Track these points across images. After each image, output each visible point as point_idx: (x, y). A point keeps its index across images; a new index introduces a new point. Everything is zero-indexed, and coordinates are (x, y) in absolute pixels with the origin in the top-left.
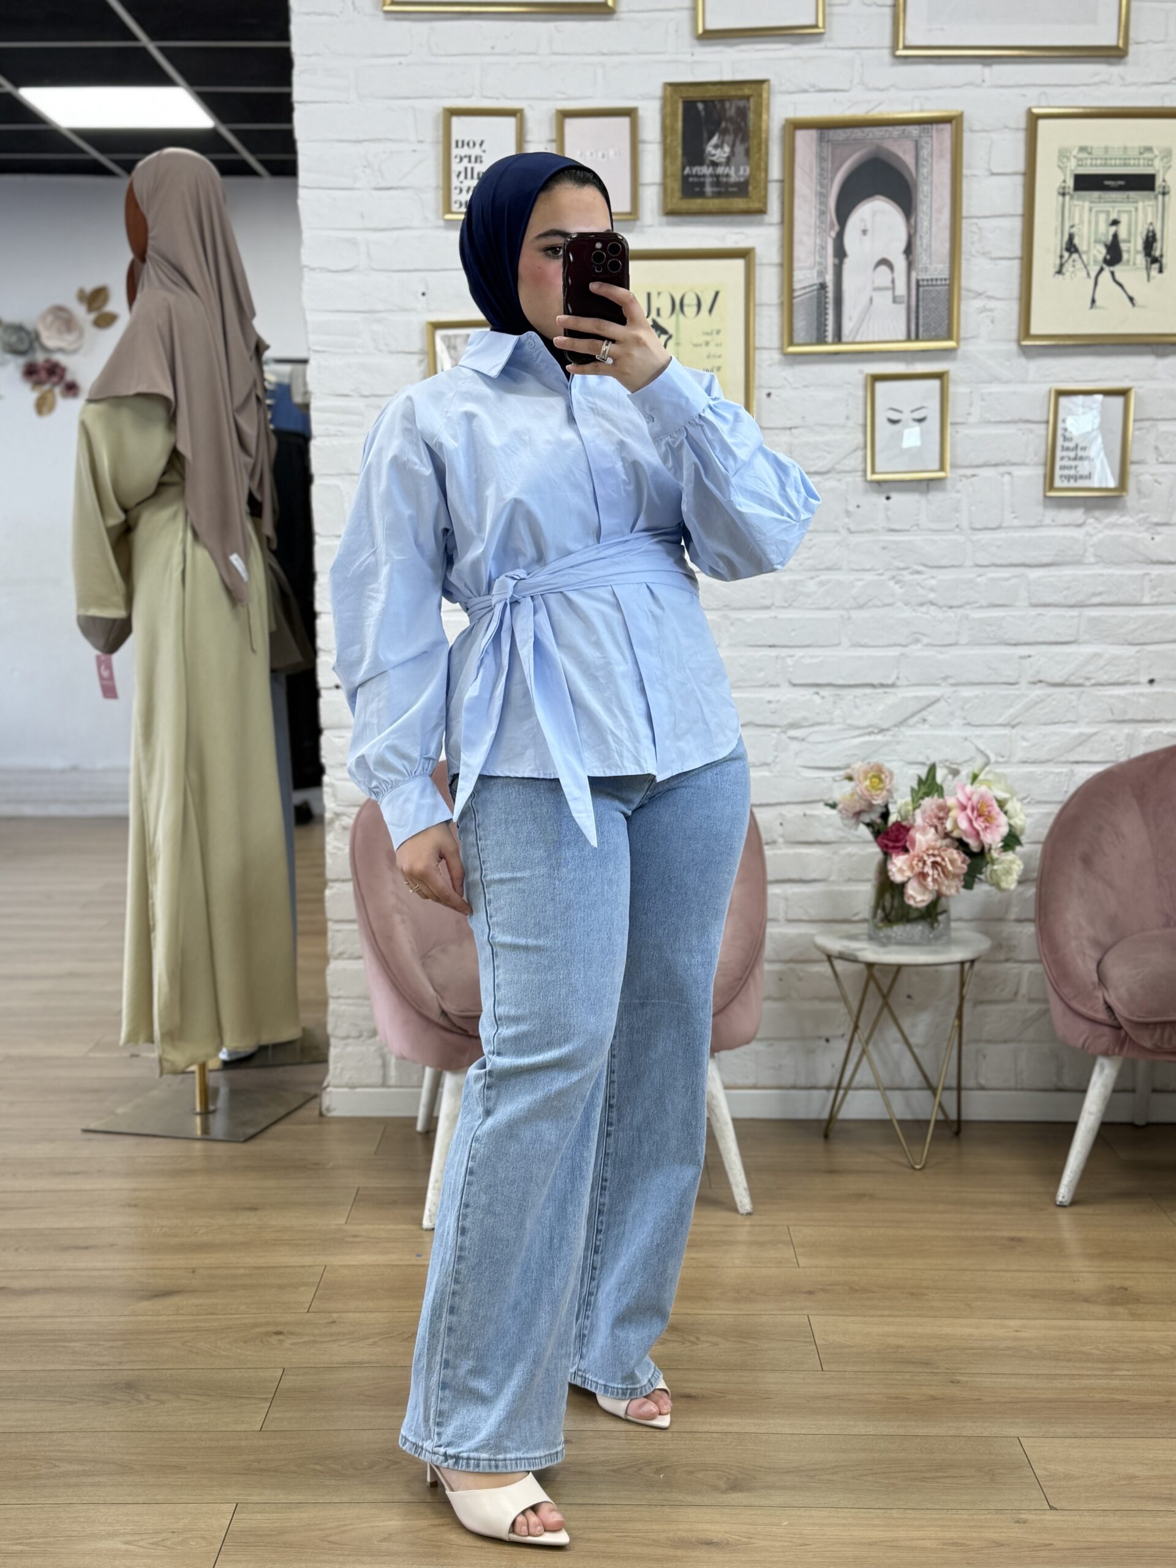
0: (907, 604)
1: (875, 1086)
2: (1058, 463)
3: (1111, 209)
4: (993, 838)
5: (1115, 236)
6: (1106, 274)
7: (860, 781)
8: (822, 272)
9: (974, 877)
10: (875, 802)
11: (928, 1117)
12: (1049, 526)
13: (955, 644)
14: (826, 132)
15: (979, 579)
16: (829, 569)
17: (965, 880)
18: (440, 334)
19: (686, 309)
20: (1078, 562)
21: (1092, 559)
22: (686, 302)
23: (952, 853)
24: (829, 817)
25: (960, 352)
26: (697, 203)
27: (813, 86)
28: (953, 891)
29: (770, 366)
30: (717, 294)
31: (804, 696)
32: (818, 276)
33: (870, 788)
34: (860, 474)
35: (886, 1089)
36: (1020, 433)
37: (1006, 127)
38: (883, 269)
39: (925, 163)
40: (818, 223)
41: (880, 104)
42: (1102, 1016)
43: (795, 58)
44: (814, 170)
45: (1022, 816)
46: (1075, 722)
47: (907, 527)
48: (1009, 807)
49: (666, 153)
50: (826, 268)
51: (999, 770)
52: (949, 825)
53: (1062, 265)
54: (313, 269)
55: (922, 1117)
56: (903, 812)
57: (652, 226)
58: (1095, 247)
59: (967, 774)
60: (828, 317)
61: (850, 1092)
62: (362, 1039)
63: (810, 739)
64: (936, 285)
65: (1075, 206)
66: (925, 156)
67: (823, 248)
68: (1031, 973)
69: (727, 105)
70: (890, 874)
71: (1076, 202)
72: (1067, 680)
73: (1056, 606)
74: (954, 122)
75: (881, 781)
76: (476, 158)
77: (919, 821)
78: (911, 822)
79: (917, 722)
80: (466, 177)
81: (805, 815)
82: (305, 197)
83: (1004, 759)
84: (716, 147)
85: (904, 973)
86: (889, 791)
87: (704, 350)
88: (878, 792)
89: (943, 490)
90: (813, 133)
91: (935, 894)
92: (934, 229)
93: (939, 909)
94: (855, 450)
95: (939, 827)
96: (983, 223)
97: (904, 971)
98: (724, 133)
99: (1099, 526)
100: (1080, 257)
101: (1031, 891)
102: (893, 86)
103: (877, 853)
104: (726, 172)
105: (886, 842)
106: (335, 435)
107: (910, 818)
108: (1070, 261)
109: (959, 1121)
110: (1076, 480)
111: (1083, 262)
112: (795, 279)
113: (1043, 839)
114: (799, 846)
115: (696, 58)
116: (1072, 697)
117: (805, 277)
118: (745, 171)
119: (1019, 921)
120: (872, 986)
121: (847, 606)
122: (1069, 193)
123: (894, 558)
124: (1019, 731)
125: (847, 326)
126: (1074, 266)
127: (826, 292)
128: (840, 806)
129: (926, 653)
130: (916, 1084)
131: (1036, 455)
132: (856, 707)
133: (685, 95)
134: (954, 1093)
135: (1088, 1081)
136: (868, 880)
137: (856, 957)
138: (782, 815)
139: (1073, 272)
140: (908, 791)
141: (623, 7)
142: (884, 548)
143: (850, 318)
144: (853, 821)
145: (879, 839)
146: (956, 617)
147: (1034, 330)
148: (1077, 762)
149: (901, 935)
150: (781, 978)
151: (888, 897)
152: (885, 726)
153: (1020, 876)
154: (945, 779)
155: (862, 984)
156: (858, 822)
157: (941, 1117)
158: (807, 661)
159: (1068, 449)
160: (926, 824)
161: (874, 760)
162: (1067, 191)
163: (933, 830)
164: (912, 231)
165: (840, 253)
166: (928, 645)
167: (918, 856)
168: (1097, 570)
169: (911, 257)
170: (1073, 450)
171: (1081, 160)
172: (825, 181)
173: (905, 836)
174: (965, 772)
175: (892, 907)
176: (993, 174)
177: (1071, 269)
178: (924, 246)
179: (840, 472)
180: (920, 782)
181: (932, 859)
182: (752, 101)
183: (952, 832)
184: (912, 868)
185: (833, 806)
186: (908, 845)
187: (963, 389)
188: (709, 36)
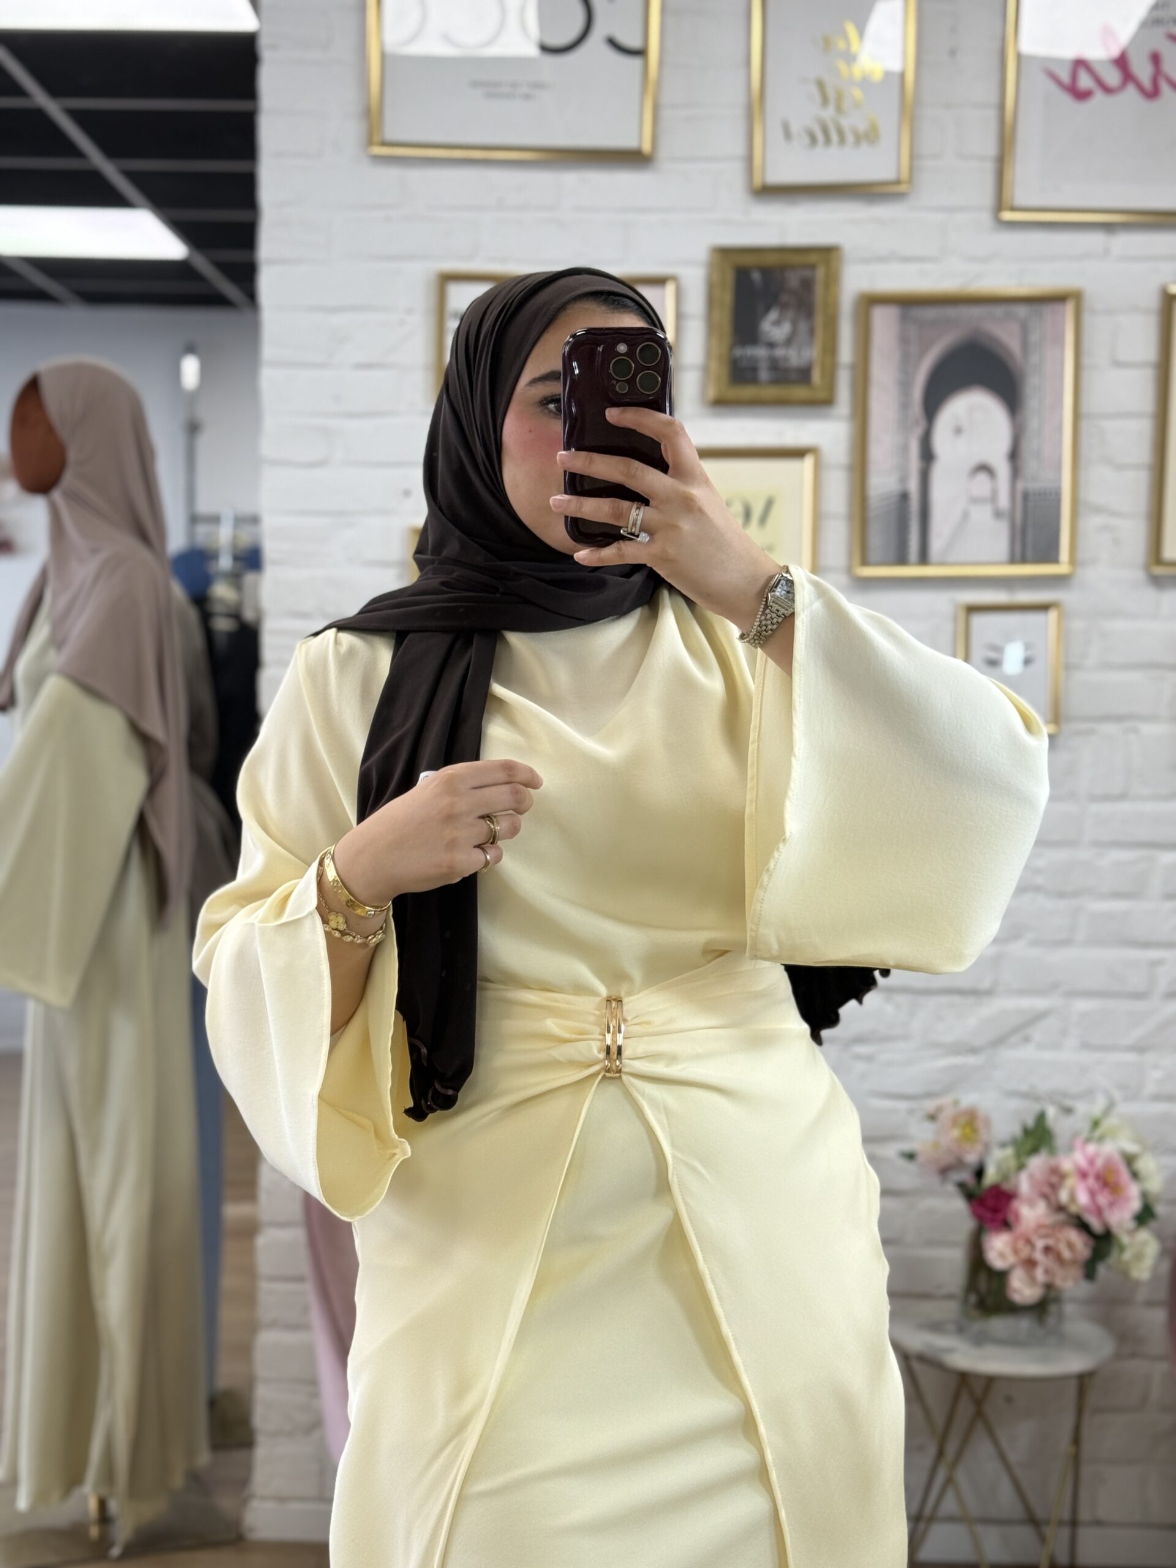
1: (962, 1518)
4: (1122, 1216)
7: (946, 1125)
8: (904, 478)
10: (966, 1158)
13: (1067, 942)
14: (910, 309)
15: (1098, 862)
17: (1085, 1267)
23: (1069, 1234)
25: (1075, 578)
26: (748, 392)
27: (895, 254)
28: (1070, 1283)
30: (770, 501)
32: (899, 483)
33: (960, 1140)
36: (1152, 680)
37: (1136, 309)
38: (982, 478)
39: (1034, 349)
40: (900, 418)
41: (980, 277)
43: (870, 221)
44: (896, 354)
49: (711, 327)
50: (908, 474)
52: (1064, 1196)
54: (273, 463)
56: (1003, 1172)
57: (692, 418)
59: (1084, 1115)
60: (910, 534)
61: (933, 1526)
62: (297, 1436)
63: (881, 1058)
64: (1046, 498)
66: (1036, 339)
67: (906, 449)
68: (1164, 1373)
69: (789, 274)
70: (986, 1254)
74: (1071, 300)
75: (975, 1130)
77: (1024, 1184)
78: (1014, 1188)
79: (1020, 1041)
82: (269, 376)
83: (1131, 1093)
84: (774, 324)
86: (985, 1144)
88: (971, 1146)
90: (894, 310)
92: (1044, 431)
93: (1052, 1303)
95: (1052, 1200)
96: (1105, 423)
98: (784, 307)
102: (995, 256)
104: (785, 355)
105: (981, 1210)
107: (1013, 1181)
112: (869, 484)
115: (751, 217)
117: (881, 484)
118: (810, 353)
119: (1150, 1304)
124: (1150, 1058)
125: (936, 546)
127: (909, 503)
128: (921, 1159)
129: (1031, 956)
130: (1014, 1516)
132: (940, 1019)
133: (737, 262)
134: (1067, 1531)
137: (941, 1360)
140: (1010, 1143)
141: (663, 153)
143: (939, 536)
144: (938, 1178)
145: (973, 1206)
146: (1069, 908)
147: (1167, 555)
149: (1001, 1331)
151: (982, 1282)
152: (978, 1045)
154: (1055, 1122)
155: (951, 1395)
156: (944, 1181)
160: (1034, 1193)
161: (965, 1099)
163: (1042, 1201)
164: (1018, 432)
165: (928, 455)
166: (1035, 943)
167: (1024, 1236)
169: (1017, 463)
172: (910, 368)
173: (1005, 1206)
174: (1084, 1109)
175: (989, 1292)
176: (1118, 364)
178: (1034, 449)
180: (1026, 1132)
181: (1043, 1241)
182: (820, 270)
183: (1068, 1205)
184: (1016, 1251)
185: (912, 1156)
186: (1011, 1218)
187: (1078, 625)
188: (768, 192)
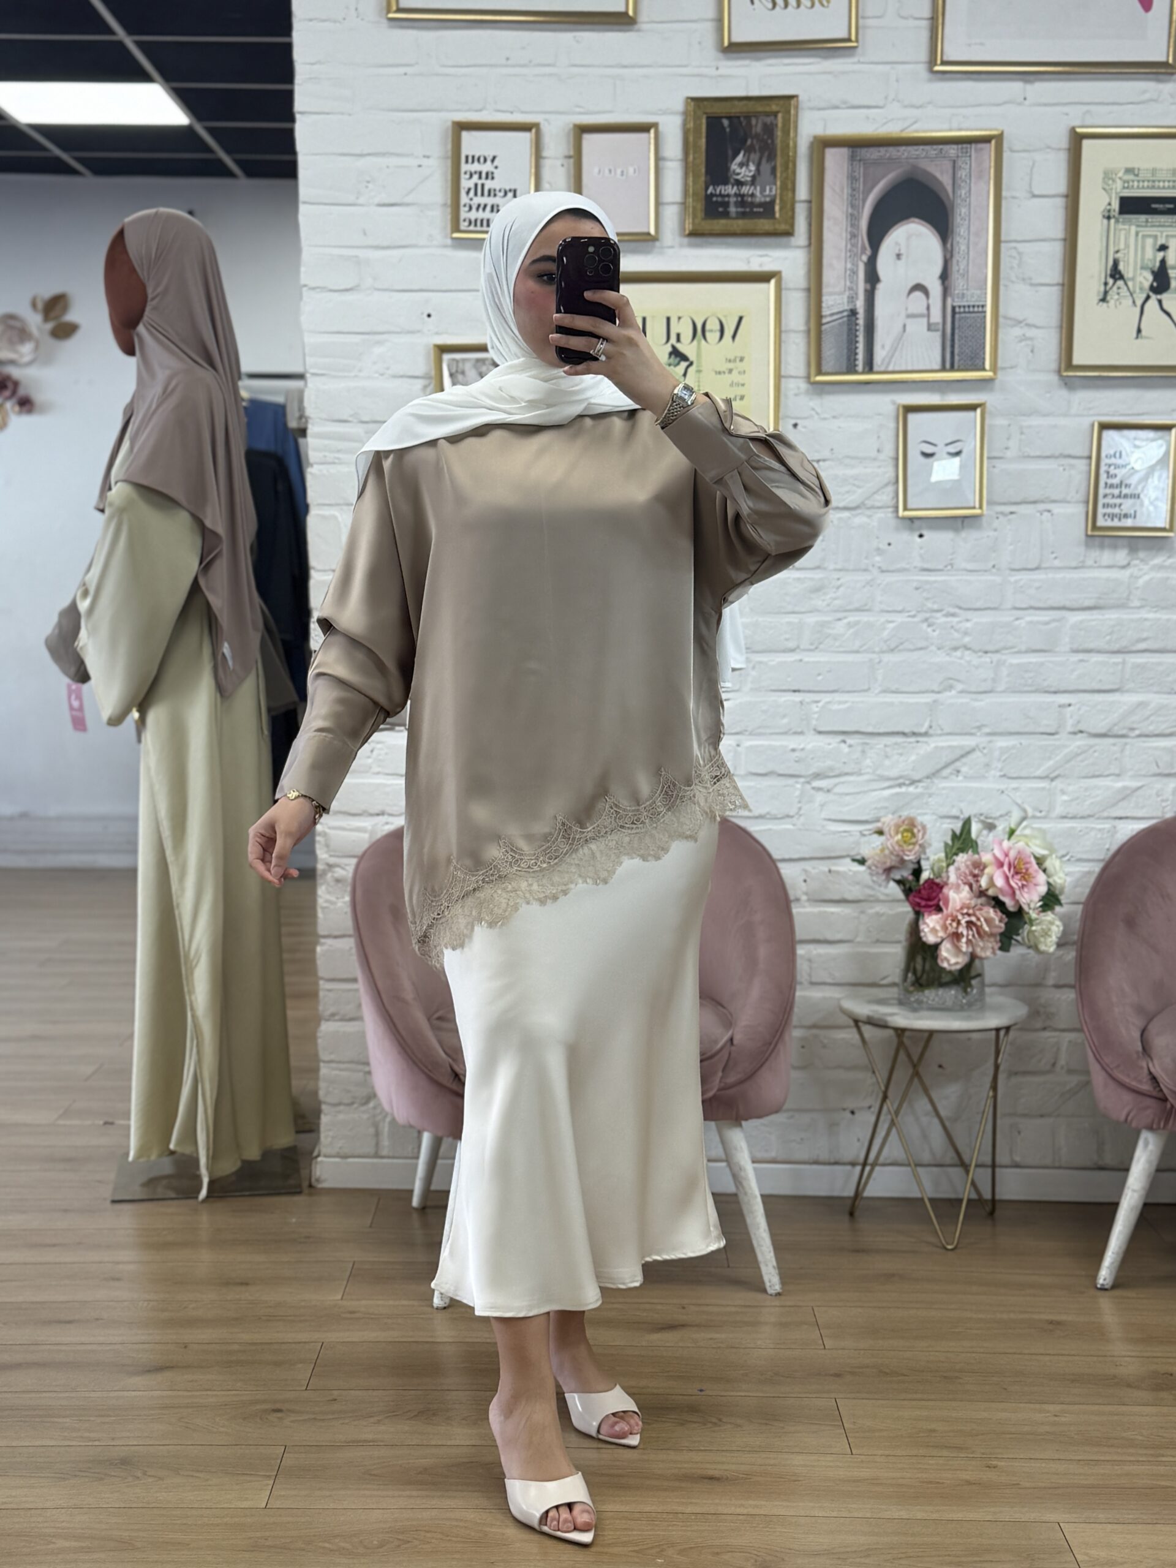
0: (939, 649)
1: (906, 1162)
2: (1101, 501)
3: (1159, 234)
4: (1030, 898)
5: (1163, 262)
6: (1153, 303)
7: (891, 835)
8: (852, 297)
9: (1011, 938)
10: (906, 858)
11: (960, 1196)
12: (1090, 567)
13: (990, 692)
14: (858, 150)
15: (1017, 623)
16: (857, 610)
17: (1001, 941)
18: (446, 357)
19: (708, 335)
20: (1122, 606)
21: (1137, 603)
22: (708, 327)
23: (988, 912)
24: (856, 873)
25: (997, 381)
26: (720, 224)
27: (845, 102)
28: (989, 953)
29: (796, 395)
30: (741, 319)
31: (829, 744)
32: (848, 302)
33: (902, 843)
34: (891, 510)
35: (917, 1165)
36: (1061, 469)
37: (1049, 147)
38: (918, 294)
39: (963, 184)
40: (849, 246)
41: (915, 122)
42: (1146, 1087)
43: (825, 73)
44: (845, 191)
45: (1062, 875)
46: (1118, 775)
47: (941, 567)
48: (1048, 864)
49: (688, 168)
50: (856, 294)
51: (1035, 826)
52: (984, 882)
53: (1106, 293)
54: (313, 289)
55: (952, 1196)
56: (936, 869)
57: (672, 247)
58: (1141, 274)
59: (1004, 829)
60: (858, 345)
61: (877, 1169)
62: (355, 1106)
63: (837, 790)
64: (974, 312)
65: (1120, 230)
66: (963, 177)
67: (854, 272)
68: (1070, 1042)
69: (754, 121)
70: (922, 934)
71: (1121, 226)
72: (1109, 730)
73: (1099, 652)
74: (993, 142)
75: (913, 835)
76: (487, 174)
77: (953, 876)
78: (945, 880)
79: (951, 774)
80: (476, 194)
81: (830, 871)
82: (304, 211)
83: (1043, 814)
84: (741, 165)
85: (935, 1040)
86: (921, 846)
87: (728, 378)
88: (911, 847)
89: (979, 527)
90: (844, 151)
91: (969, 955)
92: (971, 253)
93: (973, 973)
94: (887, 485)
95: (975, 886)
96: (1021, 247)
97: (935, 1036)
98: (750, 150)
99: (1146, 568)
100: (1126, 284)
101: (1071, 955)
102: (930, 103)
103: (908, 912)
104: (750, 192)
105: (918, 900)
106: (334, 463)
107: (944, 875)
108: (1115, 288)
109: (994, 1201)
110: (1120, 519)
111: (1128, 289)
112: (824, 305)
113: (1083, 899)
114: (822, 904)
115: (721, 71)
116: (1115, 748)
117: (834, 302)
118: (772, 190)
119: (1058, 986)
120: (902, 1056)
121: (877, 649)
122: (1114, 217)
123: (927, 599)
124: (1058, 784)
125: (879, 355)
126: (1118, 294)
127: (857, 319)
128: (869, 863)
129: (960, 701)
130: (948, 1161)
131: (1077, 492)
132: (887, 757)
133: (708, 111)
134: (989, 1170)
135: (1131, 1158)
136: (899, 942)
137: (886, 1022)
138: (805, 871)
139: (1118, 300)
140: (942, 845)
141: (643, 17)
142: (917, 589)
143: (883, 347)
144: (884, 877)
145: (911, 898)
146: (992, 662)
147: (1077, 360)
148: (1121, 818)
149: (933, 1000)
150: (804, 1044)
151: (919, 960)
152: (917, 777)
153: (1060, 938)
154: (979, 835)
155: (892, 1053)
156: (888, 879)
157: (974, 1196)
158: (835, 707)
159: (1112, 486)
160: (960, 882)
161: (905, 814)
162: (1112, 214)
163: (967, 888)
164: (948, 256)
165: (873, 278)
166: (962, 692)
167: (952, 915)
168: (1145, 614)
169: (946, 283)
170: (1117, 487)
171: (1125, 182)
172: (857, 202)
173: (938, 895)
174: (1002, 827)
175: (923, 970)
176: (1034, 196)
177: (1116, 297)
178: (961, 271)
179: (872, 507)
180: (955, 837)
181: (967, 918)
182: (780, 116)
183: (987, 890)
184: (945, 928)
185: (862, 862)
186: (941, 904)
187: (1000, 421)
188: (736, 49)
